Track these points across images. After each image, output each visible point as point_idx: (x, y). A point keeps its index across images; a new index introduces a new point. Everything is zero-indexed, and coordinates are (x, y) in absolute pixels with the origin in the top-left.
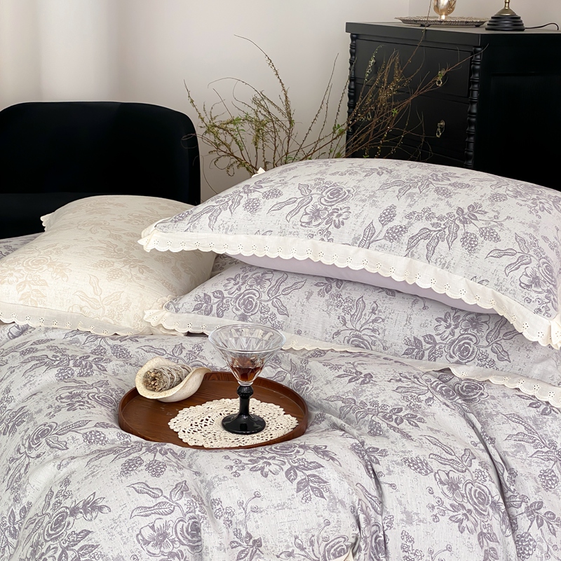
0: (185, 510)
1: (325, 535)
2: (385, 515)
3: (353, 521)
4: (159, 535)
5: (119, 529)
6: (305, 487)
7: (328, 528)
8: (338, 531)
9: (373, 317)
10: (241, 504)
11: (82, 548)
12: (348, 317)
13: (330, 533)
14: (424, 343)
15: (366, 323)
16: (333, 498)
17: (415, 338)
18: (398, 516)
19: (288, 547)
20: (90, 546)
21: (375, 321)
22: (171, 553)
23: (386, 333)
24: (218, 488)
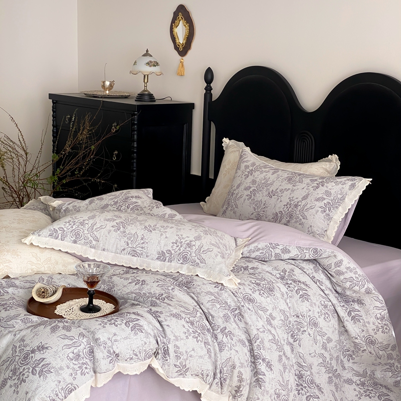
0: (86, 344)
1: (144, 348)
2: (167, 338)
3: (155, 342)
4: (76, 356)
5: (58, 355)
6: (134, 329)
7: (146, 346)
8: (149, 347)
9: (142, 241)
10: (109, 339)
11: (43, 366)
13: (147, 348)
14: (166, 254)
16: (147, 333)
17: (162, 251)
18: (172, 338)
19: (130, 355)
20: (46, 364)
21: (143, 243)
22: (82, 363)
24: (98, 333)
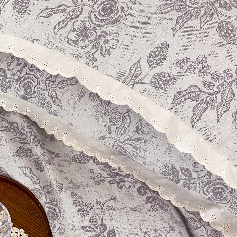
9: (137, 136)
12: (113, 128)
14: (180, 173)
15: (129, 139)
17: (173, 167)
21: (137, 140)
23: (147, 154)
